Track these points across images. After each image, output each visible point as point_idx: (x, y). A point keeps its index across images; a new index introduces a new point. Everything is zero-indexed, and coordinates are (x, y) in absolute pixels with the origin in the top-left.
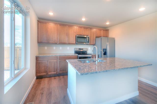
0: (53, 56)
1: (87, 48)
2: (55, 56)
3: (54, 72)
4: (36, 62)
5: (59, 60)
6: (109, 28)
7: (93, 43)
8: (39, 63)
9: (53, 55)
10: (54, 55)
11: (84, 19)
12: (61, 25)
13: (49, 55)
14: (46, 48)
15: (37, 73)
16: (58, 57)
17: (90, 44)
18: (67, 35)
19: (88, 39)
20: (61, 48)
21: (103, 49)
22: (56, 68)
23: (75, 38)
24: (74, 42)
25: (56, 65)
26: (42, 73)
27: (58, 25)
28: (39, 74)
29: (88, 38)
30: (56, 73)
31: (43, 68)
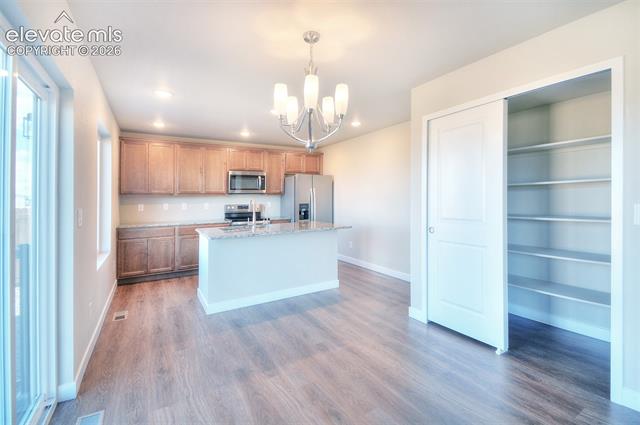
0: (163, 227)
1: (263, 203)
2: (168, 226)
3: (167, 266)
4: (118, 243)
5: (180, 235)
6: (322, 150)
7: (278, 191)
8: (125, 247)
9: (163, 225)
11: (245, 134)
12: (184, 145)
13: (151, 225)
14: (141, 207)
15: (118, 269)
16: (177, 228)
17: (268, 194)
18: (201, 172)
19: (263, 182)
20: (184, 206)
21: (300, 205)
22: (171, 256)
23: (224, 179)
24: (224, 190)
25: (171, 251)
26: (133, 270)
27: (178, 146)
28: (123, 274)
29: (263, 177)
30: (170, 268)
31: (136, 258)
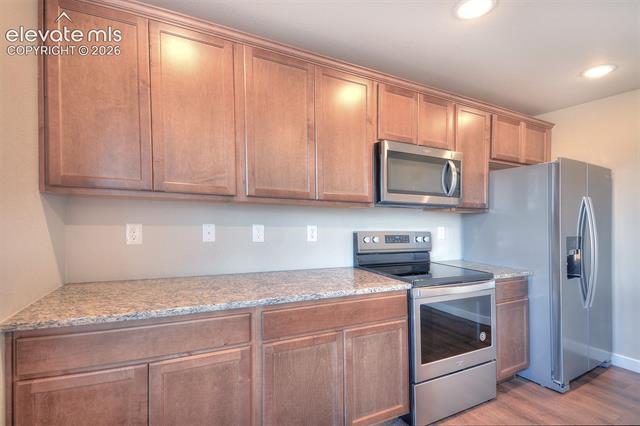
0: (210, 314)
2: (229, 311)
5: (267, 339)
9: (209, 307)
10: (216, 307)
13: (164, 313)
16: (256, 316)
19: (458, 176)
20: (258, 232)
24: (363, 189)
29: (457, 165)
